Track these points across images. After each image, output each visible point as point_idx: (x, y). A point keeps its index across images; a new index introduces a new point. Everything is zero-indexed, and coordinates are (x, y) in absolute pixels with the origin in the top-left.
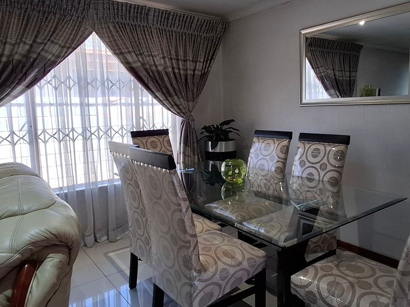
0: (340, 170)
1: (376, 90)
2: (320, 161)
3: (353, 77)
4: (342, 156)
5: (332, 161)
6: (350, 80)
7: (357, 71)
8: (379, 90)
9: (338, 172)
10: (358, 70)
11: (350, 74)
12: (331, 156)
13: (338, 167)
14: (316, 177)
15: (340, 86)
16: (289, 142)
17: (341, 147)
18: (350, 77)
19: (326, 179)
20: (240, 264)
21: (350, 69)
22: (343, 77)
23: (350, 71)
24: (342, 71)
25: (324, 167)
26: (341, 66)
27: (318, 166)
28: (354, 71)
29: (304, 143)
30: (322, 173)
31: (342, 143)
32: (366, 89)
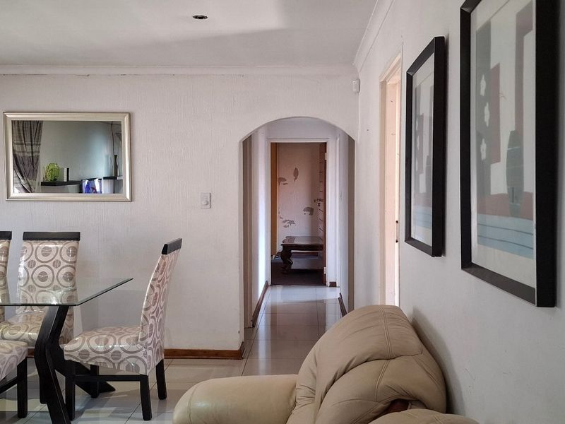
0: (73, 265)
1: (63, 169)
2: (53, 259)
3: (35, 152)
4: (75, 252)
5: (65, 257)
6: (32, 156)
7: (40, 145)
8: (68, 169)
9: (72, 267)
10: (41, 143)
11: (32, 148)
12: (64, 252)
13: (71, 262)
14: (50, 275)
15: (21, 166)
16: (9, 242)
17: (73, 243)
18: (32, 153)
19: (61, 276)
20: (11, 351)
21: (31, 141)
22: (23, 152)
23: (32, 145)
24: (22, 144)
25: (57, 264)
26: (20, 137)
27: (50, 264)
28: (37, 145)
29: (31, 243)
30: (56, 271)
31: (74, 240)
32: (51, 167)
